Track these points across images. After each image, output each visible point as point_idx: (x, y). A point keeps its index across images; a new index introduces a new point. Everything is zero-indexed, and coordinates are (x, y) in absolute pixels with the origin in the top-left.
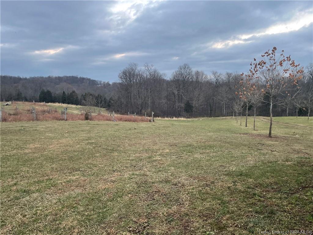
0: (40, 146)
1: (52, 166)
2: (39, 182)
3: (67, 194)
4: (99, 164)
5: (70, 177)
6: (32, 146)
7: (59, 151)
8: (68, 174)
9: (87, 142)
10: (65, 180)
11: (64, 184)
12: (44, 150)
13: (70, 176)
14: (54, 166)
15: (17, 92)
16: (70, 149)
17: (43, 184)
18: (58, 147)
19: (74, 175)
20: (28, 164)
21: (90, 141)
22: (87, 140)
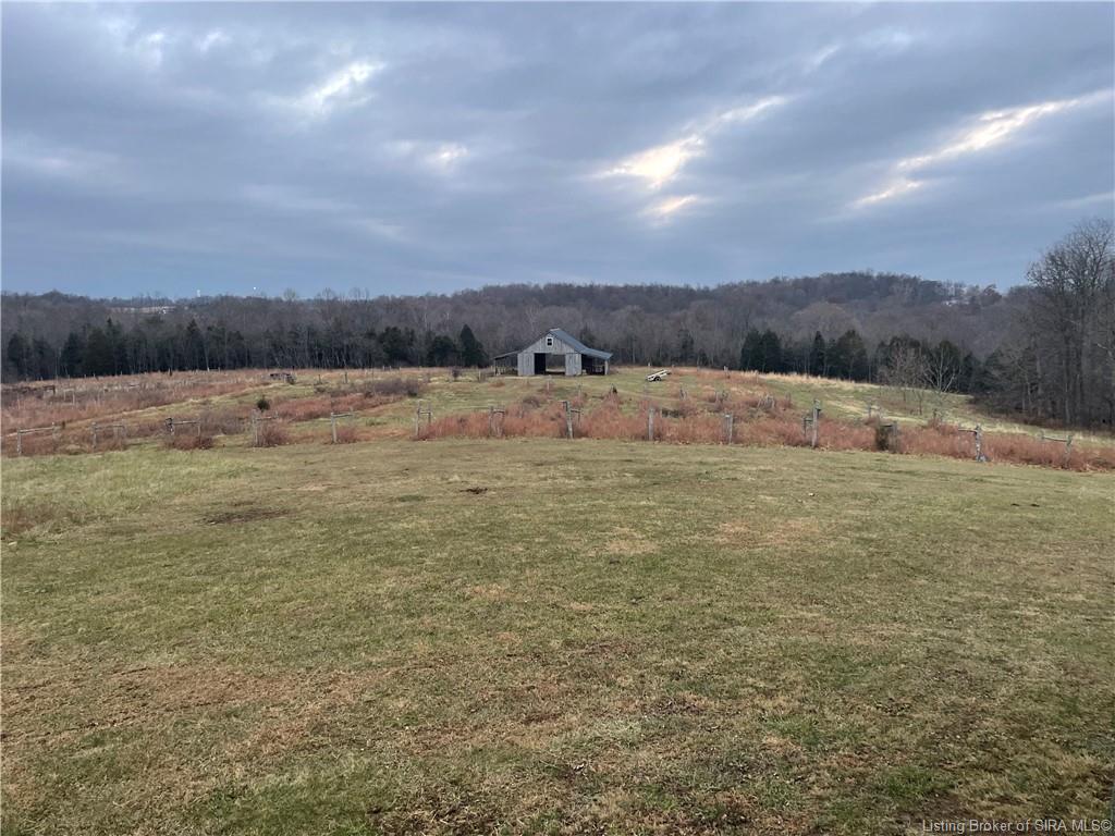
0: (746, 530)
1: (771, 583)
2: (748, 609)
3: (793, 638)
4: (868, 598)
5: (801, 613)
6: (728, 527)
7: (786, 551)
8: (799, 607)
9: (858, 535)
10: (792, 616)
11: (789, 621)
12: (754, 541)
13: (802, 610)
14: (773, 583)
15: (682, 337)
16: (812, 549)
17: (755, 615)
18: (786, 541)
19: (811, 611)
20: (725, 571)
21: (865, 535)
22: (859, 529)
